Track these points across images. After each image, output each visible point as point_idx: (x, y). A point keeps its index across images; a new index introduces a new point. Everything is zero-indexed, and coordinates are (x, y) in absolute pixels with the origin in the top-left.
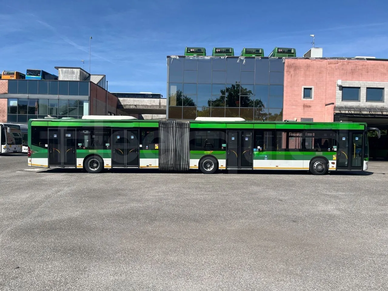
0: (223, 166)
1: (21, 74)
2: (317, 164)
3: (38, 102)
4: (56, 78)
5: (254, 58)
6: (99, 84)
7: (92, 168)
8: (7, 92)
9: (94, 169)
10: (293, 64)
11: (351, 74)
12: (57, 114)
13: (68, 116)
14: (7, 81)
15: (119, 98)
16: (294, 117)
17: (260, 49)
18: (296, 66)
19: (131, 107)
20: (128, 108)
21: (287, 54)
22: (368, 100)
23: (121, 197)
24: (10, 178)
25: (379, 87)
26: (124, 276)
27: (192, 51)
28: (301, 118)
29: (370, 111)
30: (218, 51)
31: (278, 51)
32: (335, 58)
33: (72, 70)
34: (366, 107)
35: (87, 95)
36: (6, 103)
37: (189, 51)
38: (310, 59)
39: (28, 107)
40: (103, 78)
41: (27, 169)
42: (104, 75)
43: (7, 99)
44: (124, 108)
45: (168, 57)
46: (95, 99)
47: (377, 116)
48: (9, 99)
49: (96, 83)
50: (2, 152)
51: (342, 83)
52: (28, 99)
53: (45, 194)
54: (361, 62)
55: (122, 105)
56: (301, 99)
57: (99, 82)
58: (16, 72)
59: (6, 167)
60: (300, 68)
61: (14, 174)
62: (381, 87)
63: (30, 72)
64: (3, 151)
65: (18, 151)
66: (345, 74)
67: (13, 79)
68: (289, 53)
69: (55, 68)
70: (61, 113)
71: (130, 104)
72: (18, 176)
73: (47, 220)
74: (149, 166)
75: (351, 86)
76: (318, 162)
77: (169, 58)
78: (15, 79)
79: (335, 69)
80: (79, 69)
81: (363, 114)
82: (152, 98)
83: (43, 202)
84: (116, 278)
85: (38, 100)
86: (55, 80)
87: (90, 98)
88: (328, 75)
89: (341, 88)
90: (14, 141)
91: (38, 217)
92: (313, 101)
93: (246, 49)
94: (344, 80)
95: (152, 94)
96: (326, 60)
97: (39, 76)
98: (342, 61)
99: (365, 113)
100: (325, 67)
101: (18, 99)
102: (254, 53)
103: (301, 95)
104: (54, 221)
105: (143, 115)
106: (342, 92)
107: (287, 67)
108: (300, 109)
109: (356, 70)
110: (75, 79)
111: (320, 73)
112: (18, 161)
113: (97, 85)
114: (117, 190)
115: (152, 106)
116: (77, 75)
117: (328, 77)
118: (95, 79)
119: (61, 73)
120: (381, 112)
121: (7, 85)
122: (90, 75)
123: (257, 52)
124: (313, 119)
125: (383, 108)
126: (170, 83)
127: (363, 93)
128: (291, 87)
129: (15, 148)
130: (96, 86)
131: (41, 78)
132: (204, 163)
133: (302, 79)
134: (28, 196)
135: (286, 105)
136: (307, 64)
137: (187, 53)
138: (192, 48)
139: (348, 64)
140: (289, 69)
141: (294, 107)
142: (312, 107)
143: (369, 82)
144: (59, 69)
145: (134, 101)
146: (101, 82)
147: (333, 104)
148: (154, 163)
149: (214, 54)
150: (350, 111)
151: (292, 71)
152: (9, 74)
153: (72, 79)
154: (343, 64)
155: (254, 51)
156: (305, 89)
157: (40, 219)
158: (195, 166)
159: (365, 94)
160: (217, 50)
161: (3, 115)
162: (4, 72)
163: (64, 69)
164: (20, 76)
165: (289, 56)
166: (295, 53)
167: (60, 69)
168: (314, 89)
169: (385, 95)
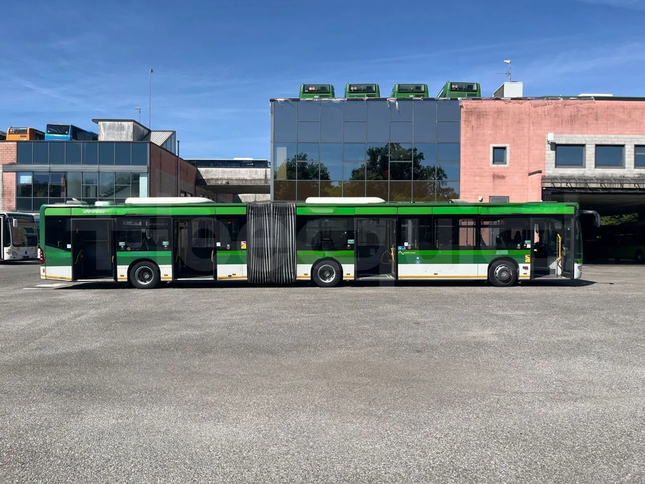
0: (349, 274)
1: (38, 133)
2: (500, 268)
3: (65, 177)
4: (95, 137)
5: (411, 99)
6: (164, 147)
7: (141, 281)
8: (15, 162)
9: (145, 282)
10: (474, 108)
11: (569, 123)
12: (96, 197)
13: (114, 198)
14: (15, 143)
15: (199, 169)
16: (478, 195)
17: (422, 85)
18: (480, 112)
19: (219, 182)
20: (214, 184)
21: (467, 93)
22: (598, 165)
23: (173, 322)
24: (11, 297)
25: (617, 143)
26: (131, 420)
27: (312, 90)
28: (490, 197)
29: (601, 184)
30: (354, 90)
31: (451, 88)
32: (542, 98)
33: (121, 124)
34: (595, 177)
35: (145, 164)
36: (14, 179)
37: (306, 90)
38: (503, 100)
39: (49, 185)
40: (170, 137)
41: (41, 284)
42: (173, 131)
43: (15, 173)
44: (208, 184)
45: (272, 101)
46: (159, 170)
47: (613, 191)
48: (19, 173)
49: (159, 144)
50: (5, 259)
51: (554, 137)
52: (50, 172)
53: (58, 320)
54: (586, 103)
55: (204, 180)
56: (489, 165)
57: (166, 142)
58: (30, 129)
59: (9, 281)
60: (486, 115)
61: (18, 292)
62: (619, 143)
63: (53, 128)
64: (6, 257)
65: (30, 257)
66: (559, 123)
67: (25, 140)
68: (470, 91)
69: (93, 120)
70: (103, 195)
71: (217, 177)
72: (24, 295)
73: (48, 354)
74: (232, 276)
75: (570, 143)
76: (501, 266)
77: (273, 103)
78: (28, 140)
79: (543, 116)
80: (132, 123)
81: (590, 189)
82: (254, 167)
83: (50, 330)
84: (120, 421)
85: (65, 174)
86: (93, 140)
87: (150, 169)
88: (531, 125)
89: (554, 146)
90: (26, 240)
91: (36, 350)
92: (508, 168)
93: (399, 85)
94: (558, 133)
95: (253, 161)
96: (529, 101)
97: (67, 134)
98: (555, 103)
99: (593, 187)
100: (528, 113)
101: (33, 173)
102: (412, 92)
103: (489, 159)
104: (58, 355)
105: (240, 195)
106: (556, 152)
107: (464, 113)
108: (488, 182)
109: (578, 116)
110: (125, 138)
111: (519, 122)
112: (30, 272)
113: (161, 147)
114: (172, 312)
115: (253, 180)
116: (128, 131)
117: (531, 128)
118: (158, 139)
119: (102, 129)
120: (621, 184)
121: (15, 150)
122: (150, 131)
123: (418, 90)
124: (508, 197)
125: (624, 177)
126: (276, 143)
127: (590, 153)
128: (472, 145)
129: (26, 253)
130: (160, 149)
131: (71, 137)
132: (321, 270)
133: (490, 132)
134: (30, 322)
135: (465, 175)
136: (498, 109)
137: (304, 93)
138: (312, 86)
139: (565, 108)
140: (469, 116)
141: (478, 178)
142: (506, 178)
143: (600, 136)
144: (99, 123)
145: (224, 172)
146: (169, 142)
147: (540, 172)
148: (240, 271)
149: (348, 95)
150: (570, 183)
151: (473, 120)
152: (17, 132)
153: (121, 138)
154: (556, 108)
155: (412, 89)
156: (495, 148)
157: (38, 352)
158: (305, 274)
159: (594, 156)
160: (352, 88)
161: (9, 199)
162: (10, 130)
163: (108, 123)
164: (37, 134)
165: (469, 95)
166: (478, 90)
167: (101, 123)
168: (510, 149)
169: (626, 156)
